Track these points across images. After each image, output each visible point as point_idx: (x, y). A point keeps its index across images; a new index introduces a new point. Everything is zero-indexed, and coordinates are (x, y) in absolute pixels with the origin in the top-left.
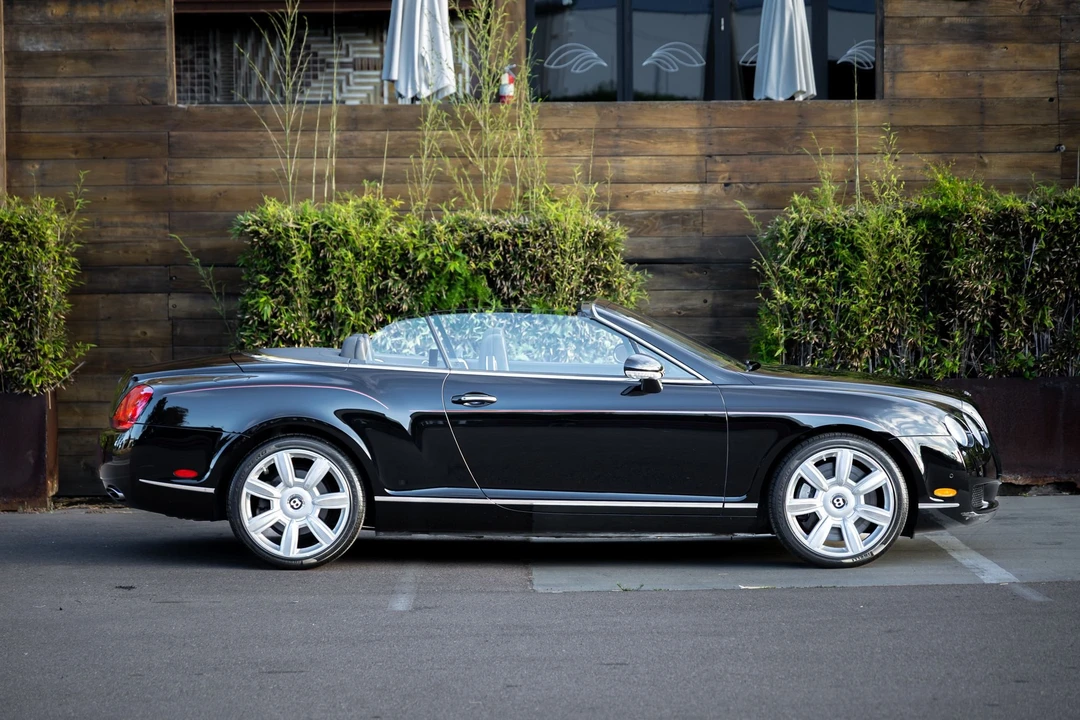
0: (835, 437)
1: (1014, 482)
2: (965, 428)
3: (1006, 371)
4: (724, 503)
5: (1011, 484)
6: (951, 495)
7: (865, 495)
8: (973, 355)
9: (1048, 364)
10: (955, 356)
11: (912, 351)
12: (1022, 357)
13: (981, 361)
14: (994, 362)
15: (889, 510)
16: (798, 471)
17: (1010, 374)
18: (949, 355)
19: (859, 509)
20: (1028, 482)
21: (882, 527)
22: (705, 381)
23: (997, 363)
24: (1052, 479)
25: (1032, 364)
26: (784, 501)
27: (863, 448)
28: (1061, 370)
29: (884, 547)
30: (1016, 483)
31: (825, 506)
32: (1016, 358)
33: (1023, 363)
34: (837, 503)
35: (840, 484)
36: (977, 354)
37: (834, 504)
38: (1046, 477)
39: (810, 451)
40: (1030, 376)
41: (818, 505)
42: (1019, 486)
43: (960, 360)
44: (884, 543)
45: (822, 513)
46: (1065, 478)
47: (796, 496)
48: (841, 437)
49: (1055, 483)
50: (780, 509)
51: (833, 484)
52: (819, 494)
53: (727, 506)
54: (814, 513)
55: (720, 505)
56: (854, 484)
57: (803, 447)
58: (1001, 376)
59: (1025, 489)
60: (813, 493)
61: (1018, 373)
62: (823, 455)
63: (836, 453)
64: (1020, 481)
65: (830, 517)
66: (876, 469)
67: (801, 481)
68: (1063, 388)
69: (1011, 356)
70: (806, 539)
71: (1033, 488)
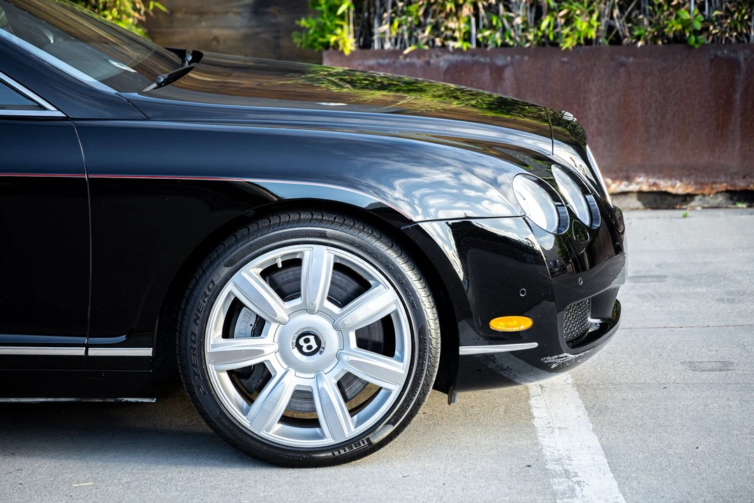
0: (299, 222)
1: (670, 190)
2: (555, 197)
3: (662, 35)
4: (87, 346)
5: (666, 193)
6: (522, 328)
7: (357, 332)
8: (616, 12)
9: (721, 25)
10: (591, 13)
11: (531, 6)
12: (685, 15)
13: (628, 20)
14: (646, 22)
15: (401, 360)
16: (229, 287)
17: (668, 39)
18: (582, 13)
19: (345, 358)
20: (690, 190)
21: (389, 393)
22: (52, 112)
23: (650, 23)
24: (723, 187)
25: (698, 26)
26: (202, 345)
27: (352, 243)
28: (740, 34)
29: (391, 429)
30: (673, 191)
31: (283, 352)
32: (677, 17)
33: (687, 24)
34: (305, 346)
35: (311, 312)
36: (622, 10)
37: (300, 348)
38: (714, 183)
39: (251, 248)
40: (697, 42)
41: (267, 348)
42: (676, 196)
43: (599, 19)
44: (392, 422)
45: (277, 365)
46: (741, 184)
47: (228, 332)
48: (310, 222)
49: (727, 191)
50: (194, 360)
51: (297, 311)
52: (271, 330)
53: (93, 352)
54: (262, 365)
55: (80, 351)
56: (335, 309)
57: (237, 241)
58: (656, 43)
59: (687, 198)
60: (259, 327)
61: (679, 39)
62: (277, 256)
63: (302, 253)
64: (679, 188)
65: (292, 371)
66: (378, 283)
67: (236, 307)
68: (741, 59)
69: (671, 14)
70: (245, 412)
71: (697, 198)
